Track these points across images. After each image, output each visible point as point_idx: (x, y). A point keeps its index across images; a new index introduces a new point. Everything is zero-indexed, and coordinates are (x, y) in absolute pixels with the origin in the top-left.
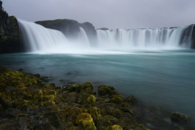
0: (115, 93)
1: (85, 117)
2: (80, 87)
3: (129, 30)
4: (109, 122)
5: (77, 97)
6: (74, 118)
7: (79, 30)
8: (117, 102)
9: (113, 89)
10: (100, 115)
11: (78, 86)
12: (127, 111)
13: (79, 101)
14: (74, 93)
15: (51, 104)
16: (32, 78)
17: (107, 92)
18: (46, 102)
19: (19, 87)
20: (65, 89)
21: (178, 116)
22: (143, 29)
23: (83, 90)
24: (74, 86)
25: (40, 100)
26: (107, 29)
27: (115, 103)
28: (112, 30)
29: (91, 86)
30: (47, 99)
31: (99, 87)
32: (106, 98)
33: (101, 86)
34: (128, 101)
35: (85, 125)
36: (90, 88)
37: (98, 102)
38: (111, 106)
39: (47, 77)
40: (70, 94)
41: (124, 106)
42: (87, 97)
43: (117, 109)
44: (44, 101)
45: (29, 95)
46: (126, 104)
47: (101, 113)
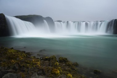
0: (68, 61)
1: (56, 71)
2: (50, 58)
3: (75, 22)
4: (66, 73)
5: (50, 63)
6: (51, 71)
7: (43, 22)
8: (69, 65)
9: (66, 59)
10: (61, 71)
11: (49, 58)
12: (74, 69)
13: (51, 65)
14: (47, 61)
15: (39, 66)
16: (22, 53)
17: (64, 61)
18: (36, 65)
19: (19, 58)
20: (42, 59)
21: (97, 71)
22: (84, 21)
23: (51, 60)
24: (46, 57)
25: (33, 64)
26: (61, 21)
27: (68, 66)
28: (64, 22)
29: (55, 58)
30: (36, 64)
31: (59, 58)
32: (63, 64)
33: (60, 58)
34: (74, 65)
35: (56, 74)
36: (55, 59)
37: (60, 66)
38: (66, 67)
39: (29, 53)
40: (45, 61)
41: (72, 67)
42: (54, 63)
43: (69, 69)
44: (35, 65)
45: (28, 62)
46: (73, 66)
47: (62, 70)
